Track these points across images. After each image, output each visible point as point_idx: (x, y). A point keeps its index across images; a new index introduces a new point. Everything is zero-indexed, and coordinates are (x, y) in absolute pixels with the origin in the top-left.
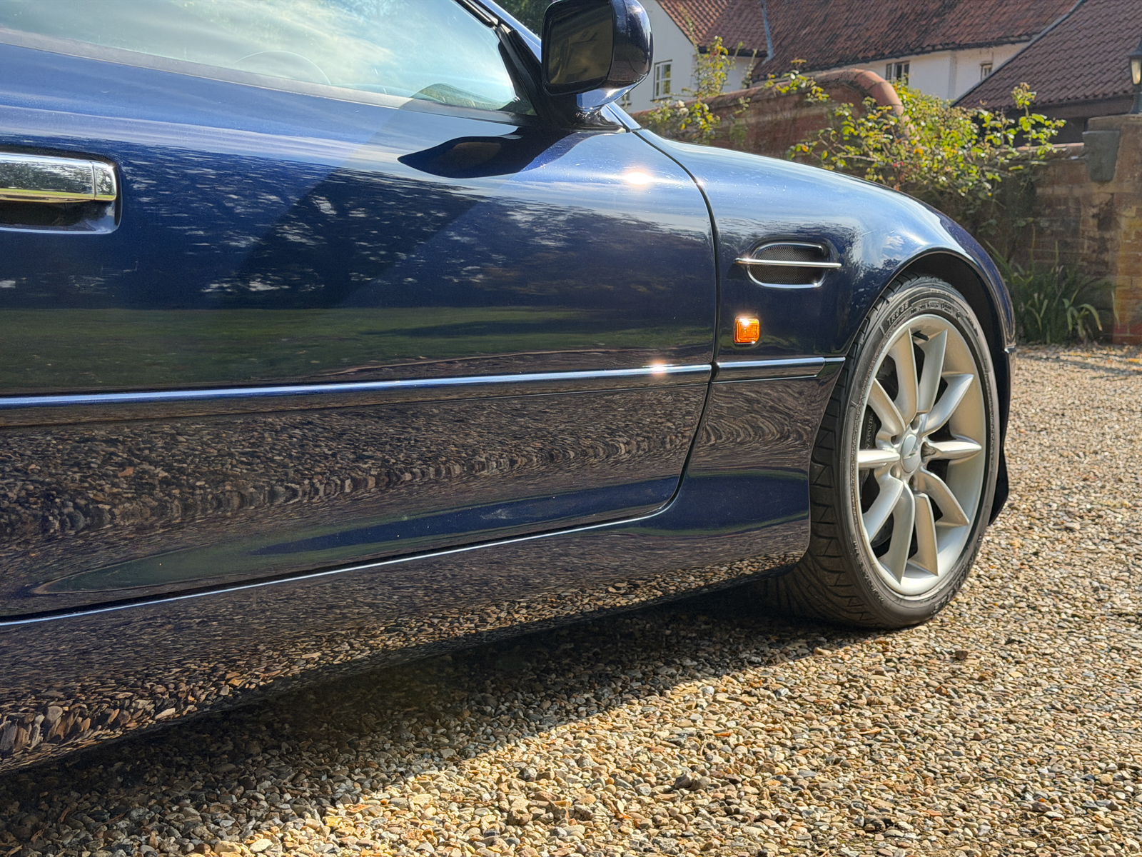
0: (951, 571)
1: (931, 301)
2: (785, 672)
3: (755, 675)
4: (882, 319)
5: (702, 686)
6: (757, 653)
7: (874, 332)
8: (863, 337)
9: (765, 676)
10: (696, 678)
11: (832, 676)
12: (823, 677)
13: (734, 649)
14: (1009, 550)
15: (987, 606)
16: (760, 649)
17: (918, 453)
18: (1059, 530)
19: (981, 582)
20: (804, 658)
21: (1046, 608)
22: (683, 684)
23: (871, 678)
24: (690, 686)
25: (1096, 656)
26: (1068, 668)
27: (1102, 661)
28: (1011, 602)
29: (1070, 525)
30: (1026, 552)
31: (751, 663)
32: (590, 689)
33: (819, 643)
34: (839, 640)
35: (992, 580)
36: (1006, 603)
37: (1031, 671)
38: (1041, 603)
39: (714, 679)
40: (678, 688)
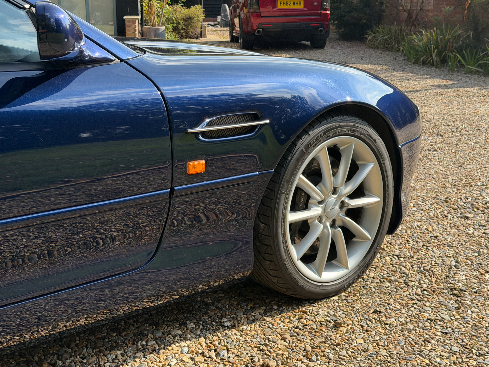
1: (340, 130)
2: (236, 335)
3: (219, 337)
4: (304, 145)
5: (184, 346)
6: (233, 318)
7: (298, 152)
8: (291, 155)
9: (223, 339)
10: (185, 339)
11: (259, 340)
12: (254, 340)
13: (224, 314)
14: (424, 233)
15: (382, 280)
16: (237, 314)
17: (337, 207)
18: (461, 217)
19: (392, 260)
20: (255, 323)
21: (413, 283)
22: (175, 345)
23: (277, 342)
24: (178, 346)
25: (416, 325)
26: (393, 336)
27: (417, 329)
28: (396, 278)
29: (468, 215)
30: (432, 235)
31: (224, 326)
32: (125, 346)
33: (271, 310)
34: (284, 308)
35: (399, 258)
36: (393, 279)
37: (370, 338)
38: (413, 279)
39: (194, 340)
40: (170, 348)
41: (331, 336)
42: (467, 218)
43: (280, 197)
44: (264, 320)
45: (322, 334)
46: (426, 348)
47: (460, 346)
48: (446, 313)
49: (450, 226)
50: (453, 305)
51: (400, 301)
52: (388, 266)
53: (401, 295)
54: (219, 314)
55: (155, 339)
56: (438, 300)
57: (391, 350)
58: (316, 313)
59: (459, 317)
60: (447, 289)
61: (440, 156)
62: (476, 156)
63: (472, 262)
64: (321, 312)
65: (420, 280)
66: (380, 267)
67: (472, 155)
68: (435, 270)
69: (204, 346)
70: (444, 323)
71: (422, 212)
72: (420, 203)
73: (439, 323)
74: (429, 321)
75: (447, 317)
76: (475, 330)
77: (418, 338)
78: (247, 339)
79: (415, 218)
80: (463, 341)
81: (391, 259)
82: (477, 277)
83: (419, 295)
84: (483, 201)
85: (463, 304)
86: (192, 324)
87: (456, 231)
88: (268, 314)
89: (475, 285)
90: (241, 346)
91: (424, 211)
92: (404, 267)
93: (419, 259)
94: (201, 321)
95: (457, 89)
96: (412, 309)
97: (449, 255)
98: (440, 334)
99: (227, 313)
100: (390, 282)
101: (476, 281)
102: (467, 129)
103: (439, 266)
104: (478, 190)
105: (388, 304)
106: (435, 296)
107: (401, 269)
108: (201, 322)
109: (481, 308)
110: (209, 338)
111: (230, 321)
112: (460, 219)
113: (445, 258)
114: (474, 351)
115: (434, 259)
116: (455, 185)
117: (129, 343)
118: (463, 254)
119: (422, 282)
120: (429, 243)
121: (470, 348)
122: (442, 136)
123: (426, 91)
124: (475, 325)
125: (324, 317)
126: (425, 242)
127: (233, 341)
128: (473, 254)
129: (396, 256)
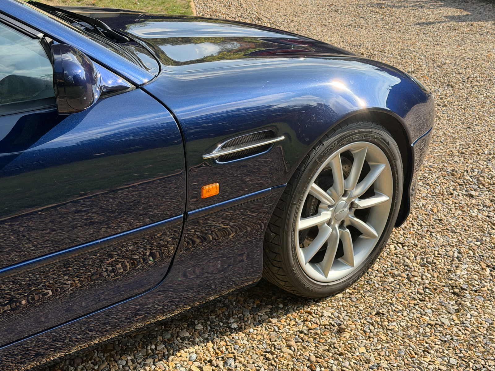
0: (364, 262)
1: (354, 137)
2: (243, 340)
3: (226, 342)
4: (317, 155)
5: (193, 352)
6: (240, 318)
7: (311, 163)
8: (304, 167)
9: (230, 344)
10: (194, 343)
11: (265, 346)
12: (260, 346)
13: (231, 313)
14: (428, 215)
15: (386, 274)
16: (244, 313)
17: (347, 209)
18: (466, 195)
19: (396, 249)
20: (261, 325)
21: (416, 278)
22: (183, 350)
23: (283, 350)
24: (186, 352)
25: (417, 331)
26: (394, 344)
27: (418, 335)
28: (400, 272)
29: (473, 193)
30: (437, 218)
31: (231, 329)
32: (135, 350)
33: (278, 309)
34: (289, 307)
35: (403, 246)
36: (396, 273)
37: (372, 347)
38: (415, 274)
39: (202, 345)
40: (179, 354)
41: (334, 343)
42: (472, 196)
43: (292, 207)
44: (270, 322)
45: (326, 340)
46: (425, 359)
47: (457, 358)
48: (446, 317)
49: (455, 206)
50: (453, 307)
51: (402, 300)
52: (392, 257)
53: (403, 292)
54: (226, 313)
55: (164, 342)
56: (439, 300)
57: (391, 362)
58: (321, 314)
59: (458, 322)
60: (448, 286)
61: (449, 113)
62: (486, 114)
63: (474, 254)
64: (326, 314)
65: (422, 275)
66: (384, 257)
67: (481, 113)
68: (438, 263)
69: (212, 353)
70: (444, 328)
71: (428, 187)
72: (426, 175)
73: (439, 329)
74: (430, 326)
75: (447, 322)
76: (473, 337)
77: (418, 347)
78: (254, 345)
79: (420, 195)
80: (461, 352)
81: (395, 247)
82: (478, 273)
83: (421, 294)
84: (489, 175)
85: (463, 306)
86: (200, 325)
87: (460, 212)
88: (275, 314)
89: (476, 282)
90: (247, 353)
91: (430, 186)
92: (407, 258)
93: (423, 248)
94: (208, 320)
95: (471, 23)
96: (414, 311)
97: (452, 244)
98: (439, 343)
99: (235, 312)
100: (393, 277)
101: (477, 277)
102: (478, 79)
103: (441, 257)
104: (485, 159)
105: (391, 304)
106: (436, 295)
107: (404, 261)
108: (209, 323)
109: (480, 310)
110: (217, 343)
111: (237, 322)
112: (465, 197)
113: (449, 248)
114: (471, 364)
115: (437, 249)
116: (462, 153)
117: (139, 345)
118: (465, 242)
119: (424, 277)
120: (433, 228)
121: (467, 361)
122: (452, 87)
123: (439, 24)
124: (473, 332)
125: (328, 319)
126: (429, 226)
127: (240, 347)
128: (476, 243)
129: (400, 243)
